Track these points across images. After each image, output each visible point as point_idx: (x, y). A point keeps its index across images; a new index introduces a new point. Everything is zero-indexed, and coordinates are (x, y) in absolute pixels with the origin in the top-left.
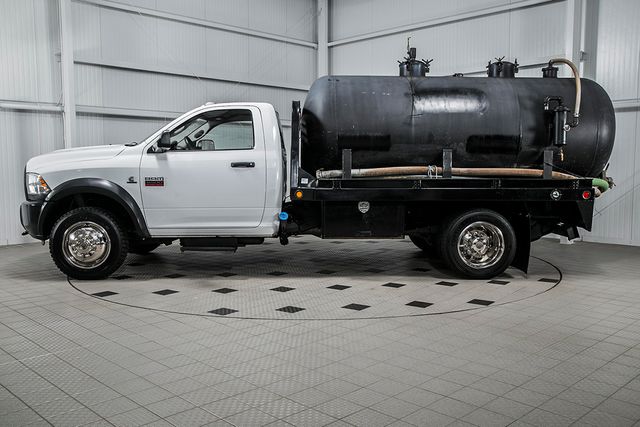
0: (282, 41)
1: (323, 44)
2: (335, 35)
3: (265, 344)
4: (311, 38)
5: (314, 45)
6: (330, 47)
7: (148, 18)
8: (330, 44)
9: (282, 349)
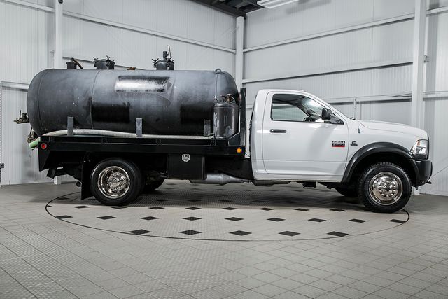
0: (210, 47)
1: (240, 50)
2: (248, 44)
3: (180, 257)
4: (231, 46)
5: (234, 51)
6: (244, 53)
7: (116, 29)
8: (244, 50)
9: (192, 260)
